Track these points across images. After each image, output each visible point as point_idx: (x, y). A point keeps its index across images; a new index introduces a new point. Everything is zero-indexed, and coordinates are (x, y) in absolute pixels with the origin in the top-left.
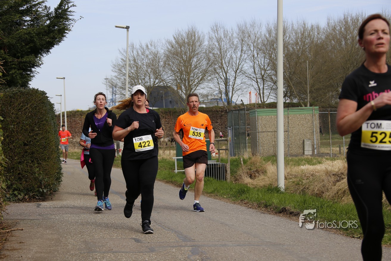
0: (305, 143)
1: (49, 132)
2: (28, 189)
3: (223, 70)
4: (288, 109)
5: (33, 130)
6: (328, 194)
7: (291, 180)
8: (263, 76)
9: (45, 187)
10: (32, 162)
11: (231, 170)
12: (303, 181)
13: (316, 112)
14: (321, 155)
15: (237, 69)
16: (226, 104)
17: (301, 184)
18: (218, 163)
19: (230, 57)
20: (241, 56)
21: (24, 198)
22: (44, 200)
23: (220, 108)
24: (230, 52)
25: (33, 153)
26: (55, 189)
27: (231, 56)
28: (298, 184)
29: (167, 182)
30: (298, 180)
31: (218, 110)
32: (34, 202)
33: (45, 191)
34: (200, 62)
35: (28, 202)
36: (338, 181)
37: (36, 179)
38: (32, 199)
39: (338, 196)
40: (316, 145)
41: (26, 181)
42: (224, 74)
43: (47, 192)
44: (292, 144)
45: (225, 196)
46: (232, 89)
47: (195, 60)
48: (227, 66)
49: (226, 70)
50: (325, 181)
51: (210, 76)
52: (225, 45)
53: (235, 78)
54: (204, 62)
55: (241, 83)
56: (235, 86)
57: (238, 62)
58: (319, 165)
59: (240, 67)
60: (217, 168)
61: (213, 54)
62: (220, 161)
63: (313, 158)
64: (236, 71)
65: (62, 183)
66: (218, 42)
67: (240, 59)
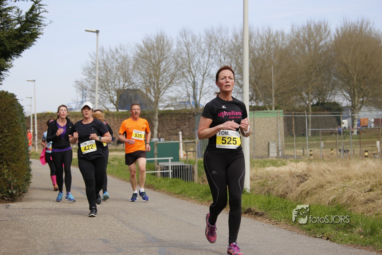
0: (270, 145)
1: (18, 134)
3: (191, 74)
4: (254, 113)
5: (2, 132)
6: (292, 195)
7: (256, 181)
9: (15, 188)
10: (2, 163)
11: (198, 171)
12: (268, 182)
13: (280, 115)
14: (286, 157)
15: (205, 73)
16: (194, 107)
17: (266, 185)
18: (186, 164)
19: (197, 61)
20: (209, 60)
22: (13, 201)
23: (188, 111)
24: (198, 57)
25: (2, 155)
26: (25, 190)
27: (199, 61)
28: (263, 185)
30: (263, 181)
31: (186, 112)
32: (3, 203)
33: (14, 192)
34: (168, 67)
36: (301, 182)
37: (6, 180)
38: (1, 200)
39: (302, 197)
40: (281, 147)
42: (192, 78)
43: (16, 193)
44: (258, 146)
45: (192, 197)
46: (199, 92)
47: (164, 63)
48: (195, 69)
49: (194, 74)
50: (289, 182)
51: (178, 79)
52: (193, 49)
53: (203, 81)
54: (173, 66)
55: (208, 86)
56: (203, 90)
57: (205, 66)
58: (283, 166)
59: (207, 71)
60: (185, 169)
61: (182, 58)
62: (188, 162)
63: (277, 159)
64: (204, 75)
65: (31, 184)
66: (186, 46)
67: (207, 64)
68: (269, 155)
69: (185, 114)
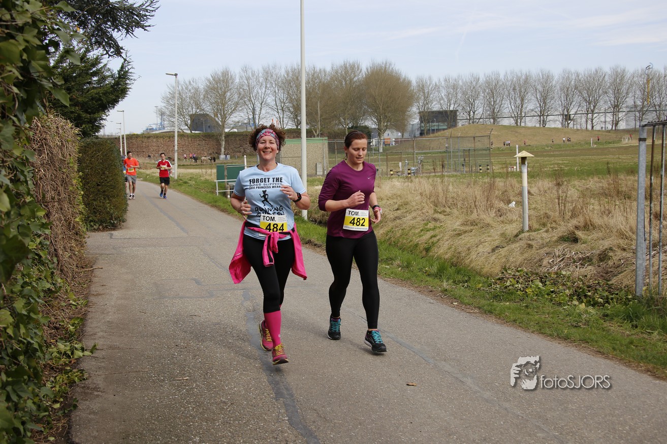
0: (317, 166)
1: (117, 175)
2: (101, 221)
3: (251, 102)
5: (104, 173)
8: (283, 108)
9: (116, 219)
10: (105, 199)
13: (325, 141)
15: (263, 102)
19: (256, 92)
20: (265, 91)
21: (99, 228)
22: (114, 230)
25: (104, 191)
26: (123, 220)
27: (258, 92)
29: (213, 206)
32: (107, 231)
33: (115, 222)
34: (232, 97)
35: (102, 231)
37: (108, 213)
38: (105, 229)
40: (326, 167)
41: (100, 214)
42: (252, 106)
43: (117, 223)
47: (228, 94)
48: (254, 98)
49: (253, 102)
51: (241, 107)
52: (253, 82)
53: (261, 109)
54: (236, 96)
57: (263, 96)
59: (265, 100)
61: (243, 89)
64: (262, 104)
65: (128, 211)
66: (247, 80)
67: (264, 94)
68: (316, 174)
69: (247, 135)
